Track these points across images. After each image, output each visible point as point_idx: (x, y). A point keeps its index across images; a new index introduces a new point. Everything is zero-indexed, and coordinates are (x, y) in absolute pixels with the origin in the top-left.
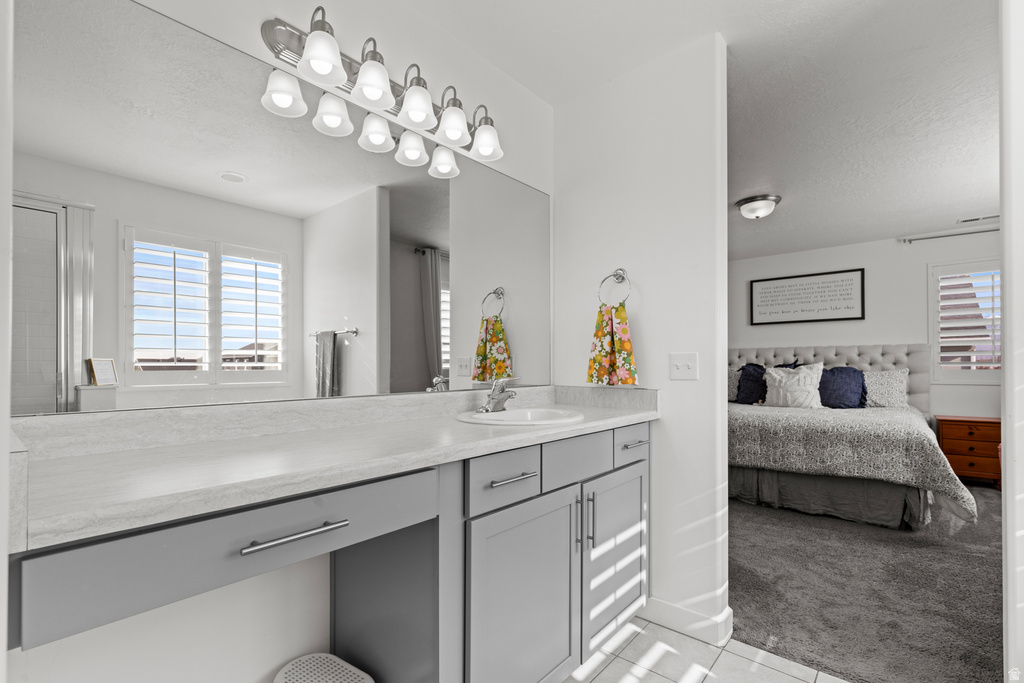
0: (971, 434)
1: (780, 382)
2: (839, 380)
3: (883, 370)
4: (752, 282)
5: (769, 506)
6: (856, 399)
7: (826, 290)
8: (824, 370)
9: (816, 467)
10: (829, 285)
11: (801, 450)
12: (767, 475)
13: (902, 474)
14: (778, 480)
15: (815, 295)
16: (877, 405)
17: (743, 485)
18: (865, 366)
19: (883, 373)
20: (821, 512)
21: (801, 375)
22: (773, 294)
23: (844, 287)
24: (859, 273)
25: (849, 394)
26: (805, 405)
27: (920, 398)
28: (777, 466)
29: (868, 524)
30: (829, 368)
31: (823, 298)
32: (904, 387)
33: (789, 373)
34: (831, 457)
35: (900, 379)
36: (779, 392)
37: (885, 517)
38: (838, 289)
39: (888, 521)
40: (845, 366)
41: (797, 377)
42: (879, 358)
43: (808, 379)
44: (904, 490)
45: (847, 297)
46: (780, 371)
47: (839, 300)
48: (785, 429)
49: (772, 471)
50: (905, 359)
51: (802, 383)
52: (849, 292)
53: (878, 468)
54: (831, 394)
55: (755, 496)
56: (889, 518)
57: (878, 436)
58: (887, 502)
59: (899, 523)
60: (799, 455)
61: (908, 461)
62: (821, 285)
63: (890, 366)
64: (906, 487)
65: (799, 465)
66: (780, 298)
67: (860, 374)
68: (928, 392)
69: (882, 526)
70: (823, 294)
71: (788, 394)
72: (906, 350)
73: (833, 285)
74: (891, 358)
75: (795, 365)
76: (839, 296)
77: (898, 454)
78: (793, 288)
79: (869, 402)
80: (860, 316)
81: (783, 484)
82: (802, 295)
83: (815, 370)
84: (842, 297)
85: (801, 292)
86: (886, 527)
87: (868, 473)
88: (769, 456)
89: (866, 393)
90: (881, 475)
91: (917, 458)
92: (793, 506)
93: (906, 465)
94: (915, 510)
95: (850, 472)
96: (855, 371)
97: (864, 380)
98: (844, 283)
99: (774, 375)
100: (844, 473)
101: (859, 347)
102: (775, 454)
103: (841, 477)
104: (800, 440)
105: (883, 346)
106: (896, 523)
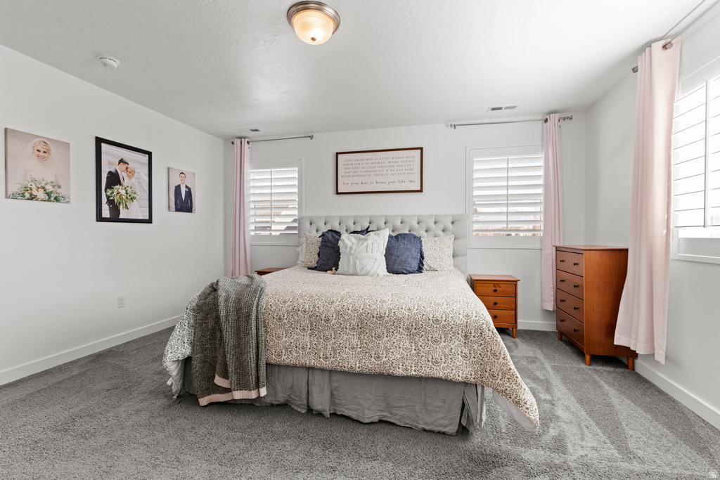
0: (495, 291)
1: (351, 248)
2: (402, 246)
3: (435, 236)
4: (337, 154)
5: (320, 414)
6: (415, 264)
7: (395, 164)
8: (390, 237)
9: (370, 365)
10: (397, 160)
11: (355, 341)
12: (318, 375)
13: (461, 370)
14: (330, 380)
15: (386, 168)
16: (432, 269)
17: (292, 387)
18: (422, 233)
19: (436, 239)
20: (376, 419)
21: (370, 242)
22: (354, 166)
23: (408, 163)
24: (420, 150)
25: (410, 260)
26: (372, 272)
27: (461, 260)
28: (327, 364)
29: (424, 430)
30: (394, 234)
31: (393, 172)
32: (450, 252)
33: (360, 239)
34: (387, 350)
35: (447, 244)
36: (349, 260)
37: (441, 422)
38: (404, 164)
39: (446, 426)
40: (408, 232)
41: (366, 244)
42: (433, 226)
43: (376, 246)
44: (462, 388)
45: (410, 171)
46: (353, 238)
47: (404, 174)
48: (338, 313)
49: (323, 370)
50: (450, 226)
51: (369, 250)
52: (412, 167)
53: (437, 362)
54: (395, 260)
55: (305, 402)
56: (447, 422)
57: (437, 320)
58: (444, 402)
59: (456, 428)
60: (353, 348)
61: (466, 351)
62: (391, 160)
63: (440, 232)
64: (465, 384)
65: (352, 363)
66: (359, 170)
67: (419, 239)
68: (465, 255)
69: (439, 432)
70: (392, 168)
71: (357, 261)
72: (451, 220)
73: (400, 160)
74: (441, 226)
75: (367, 231)
76: (404, 171)
77: (457, 342)
78: (370, 162)
79: (425, 266)
80: (419, 189)
81: (336, 385)
82: (377, 168)
83: (382, 236)
84: (406, 172)
85: (376, 165)
86: (444, 433)
87: (426, 371)
88: (319, 350)
89: (423, 258)
90: (439, 372)
91: (476, 347)
92: (347, 413)
93: (465, 357)
94: (473, 411)
95: (407, 370)
96: (415, 237)
97: (421, 246)
98: (408, 159)
99: (347, 241)
100: (400, 372)
101: (418, 216)
102: (326, 348)
103: (397, 376)
104: (354, 329)
105: (436, 216)
106: (453, 428)
